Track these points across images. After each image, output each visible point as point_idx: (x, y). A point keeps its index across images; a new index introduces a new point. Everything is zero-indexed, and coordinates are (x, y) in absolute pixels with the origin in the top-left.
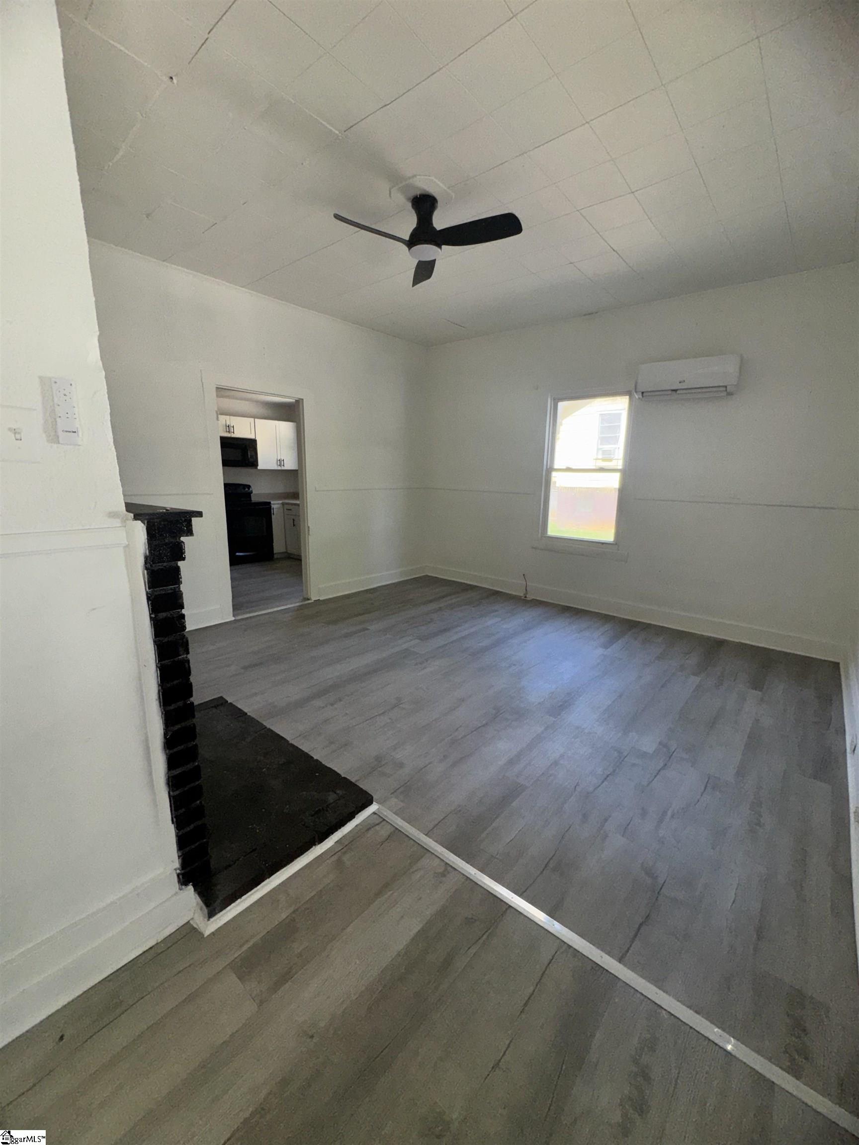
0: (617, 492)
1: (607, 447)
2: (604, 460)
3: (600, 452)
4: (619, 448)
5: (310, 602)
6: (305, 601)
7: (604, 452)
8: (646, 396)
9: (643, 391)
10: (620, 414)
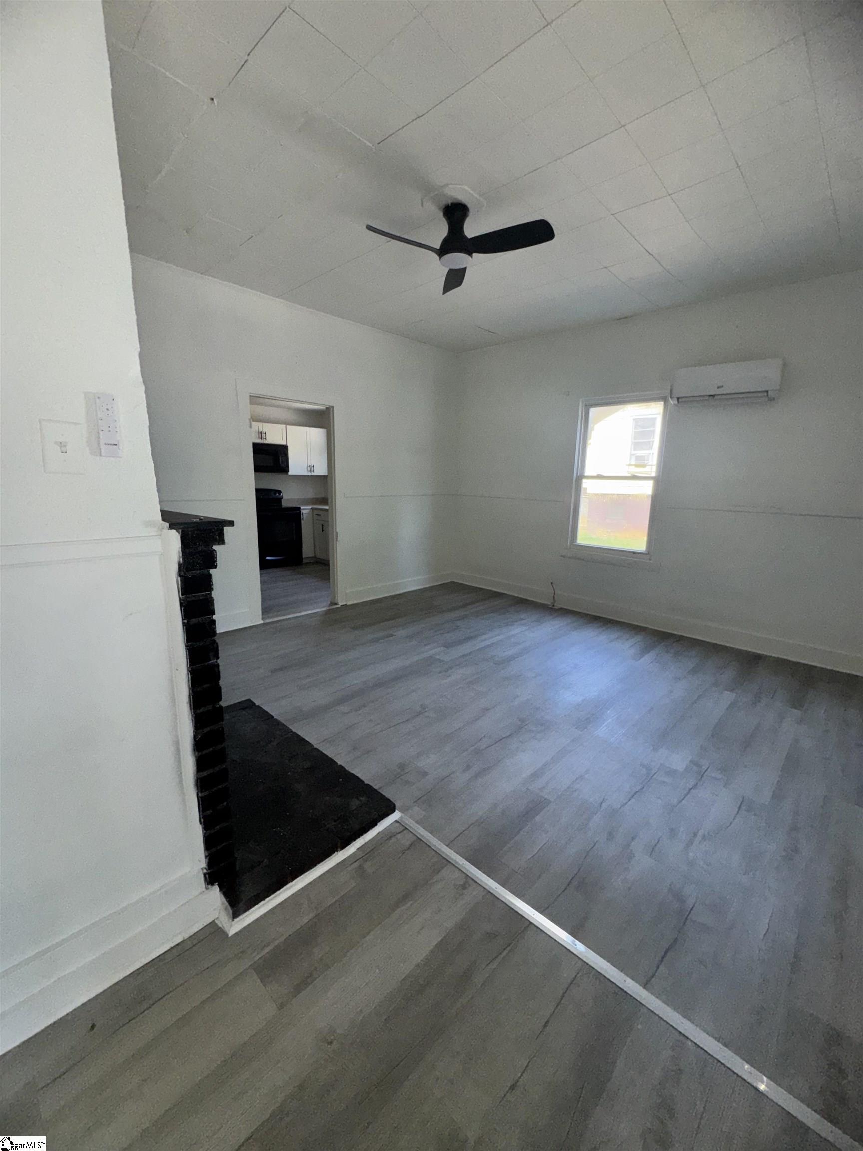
0: (650, 499)
1: (640, 453)
2: (636, 465)
3: (634, 458)
4: (653, 454)
5: (337, 606)
6: (331, 606)
7: (638, 458)
8: (682, 402)
9: (678, 396)
10: (655, 419)
